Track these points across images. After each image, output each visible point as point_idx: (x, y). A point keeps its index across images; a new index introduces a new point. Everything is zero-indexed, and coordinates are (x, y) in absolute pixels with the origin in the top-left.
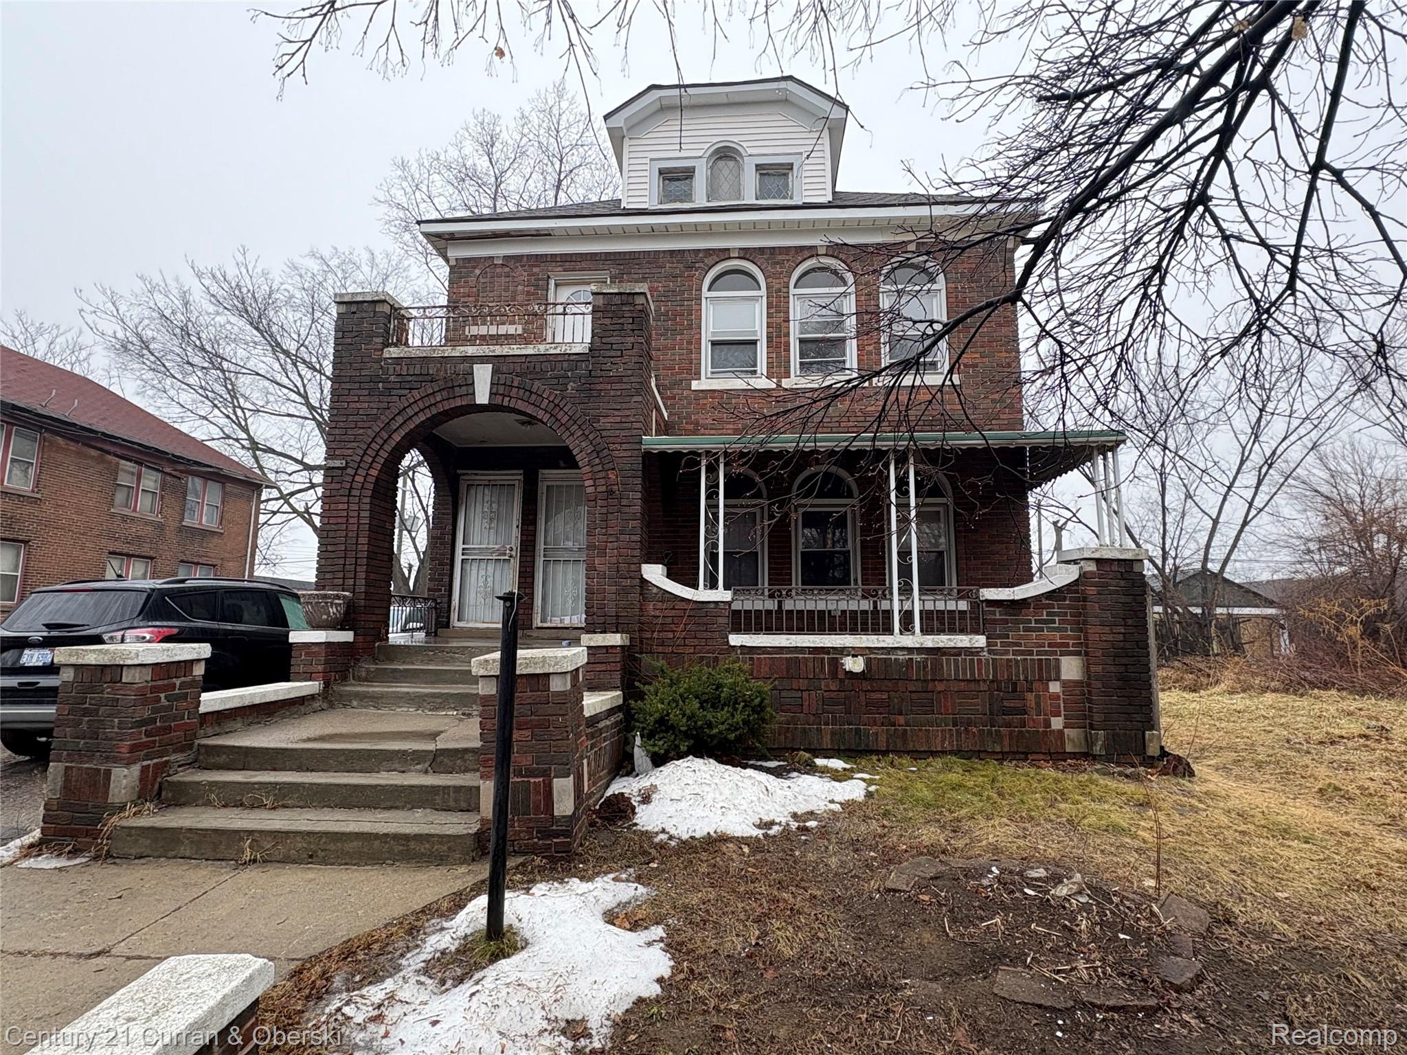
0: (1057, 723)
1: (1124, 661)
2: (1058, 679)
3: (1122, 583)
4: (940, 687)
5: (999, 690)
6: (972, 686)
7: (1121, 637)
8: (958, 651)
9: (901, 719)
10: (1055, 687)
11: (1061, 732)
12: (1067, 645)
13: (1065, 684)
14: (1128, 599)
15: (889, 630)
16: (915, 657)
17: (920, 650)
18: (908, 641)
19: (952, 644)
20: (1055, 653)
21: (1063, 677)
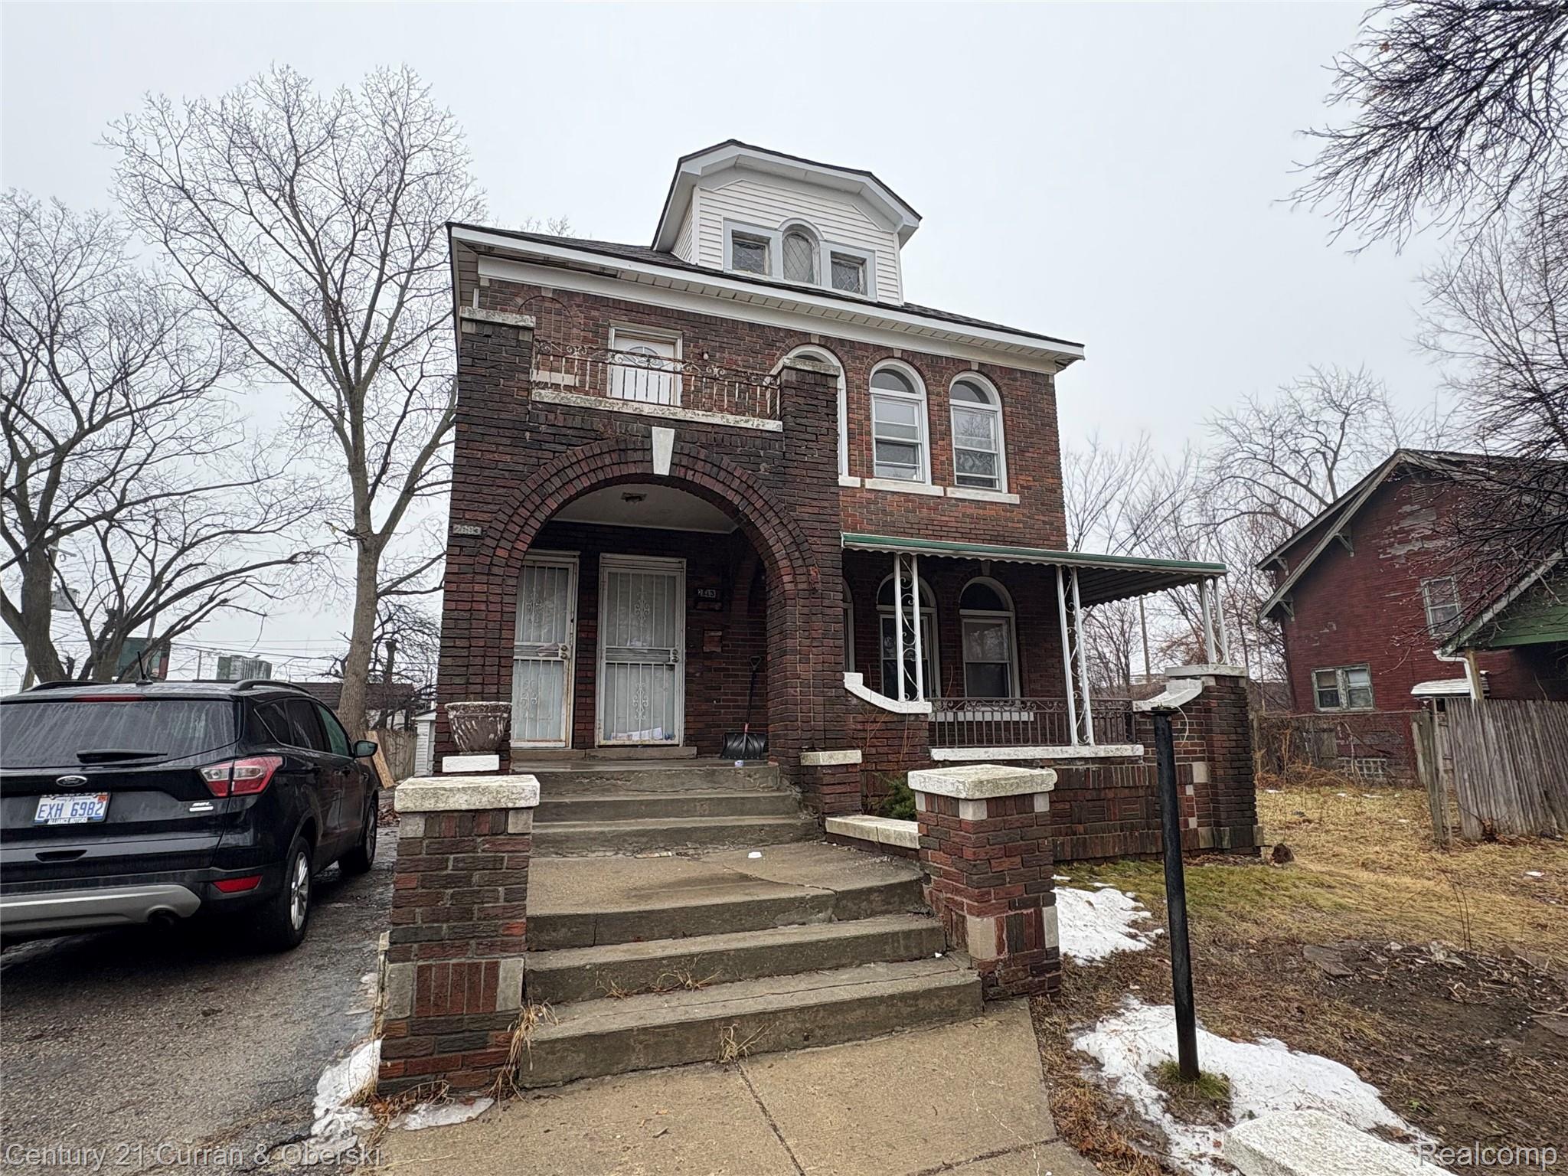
0: (1193, 822)
1: (1238, 764)
2: (1192, 783)
3: (1233, 697)
4: (1110, 794)
5: (1152, 795)
6: (1134, 793)
7: (1234, 744)
8: (1123, 760)
9: (1081, 828)
10: (1190, 791)
11: (1196, 830)
12: (1195, 752)
13: (1197, 787)
14: (1235, 710)
15: (1068, 743)
16: (1093, 767)
17: (1094, 760)
18: (1086, 752)
19: (1118, 754)
20: (1187, 759)
21: (1196, 781)
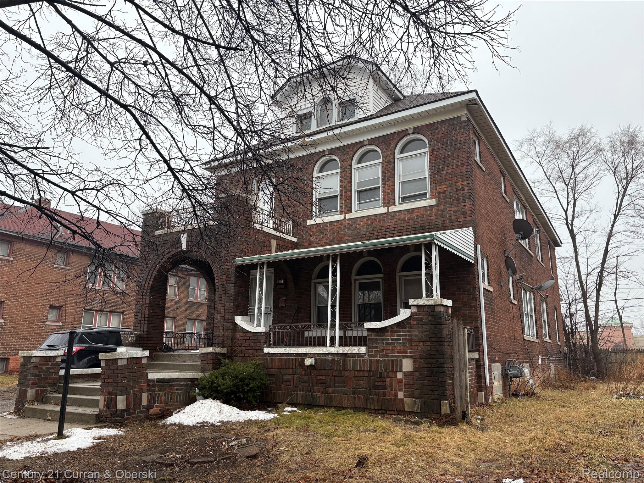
0: (401, 395)
1: (430, 361)
2: (401, 371)
3: (430, 318)
4: (346, 374)
5: (373, 376)
6: (360, 374)
7: (429, 348)
8: (354, 355)
9: (330, 390)
10: (400, 375)
11: (403, 399)
12: (406, 352)
13: (405, 373)
14: (433, 327)
15: (324, 345)
16: (336, 358)
17: (338, 354)
18: (332, 350)
19: (350, 352)
20: (400, 357)
21: (404, 370)
